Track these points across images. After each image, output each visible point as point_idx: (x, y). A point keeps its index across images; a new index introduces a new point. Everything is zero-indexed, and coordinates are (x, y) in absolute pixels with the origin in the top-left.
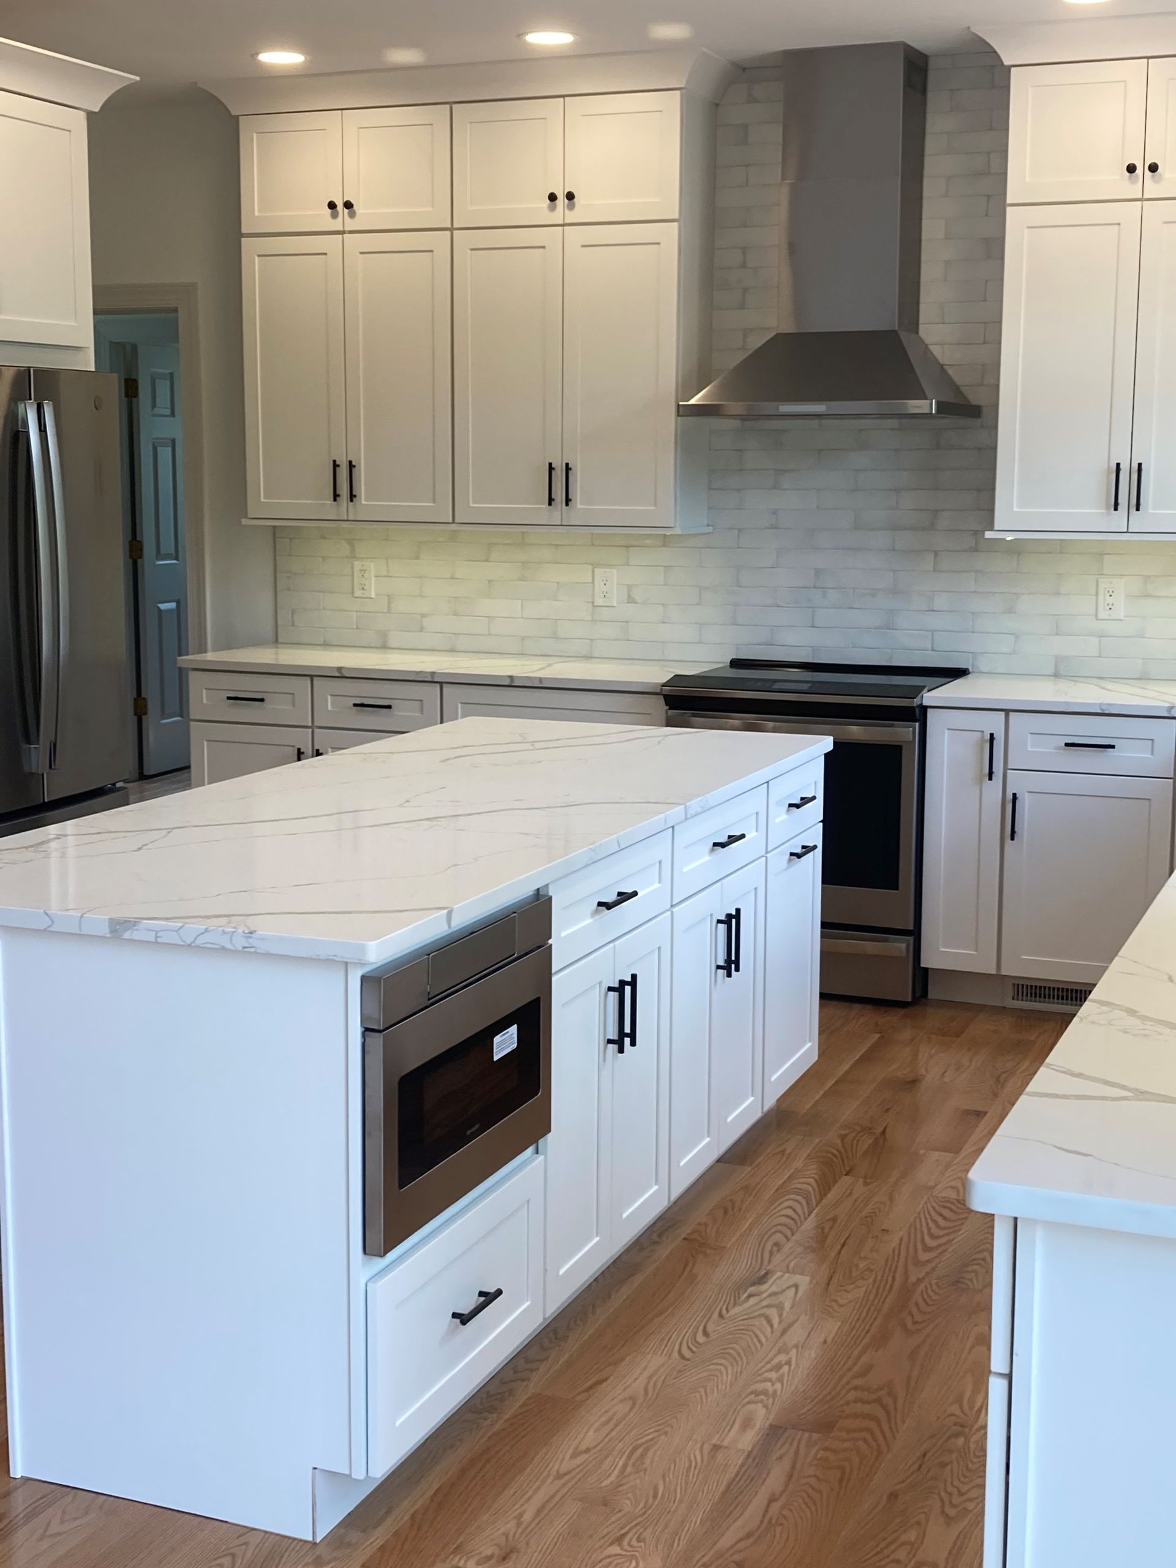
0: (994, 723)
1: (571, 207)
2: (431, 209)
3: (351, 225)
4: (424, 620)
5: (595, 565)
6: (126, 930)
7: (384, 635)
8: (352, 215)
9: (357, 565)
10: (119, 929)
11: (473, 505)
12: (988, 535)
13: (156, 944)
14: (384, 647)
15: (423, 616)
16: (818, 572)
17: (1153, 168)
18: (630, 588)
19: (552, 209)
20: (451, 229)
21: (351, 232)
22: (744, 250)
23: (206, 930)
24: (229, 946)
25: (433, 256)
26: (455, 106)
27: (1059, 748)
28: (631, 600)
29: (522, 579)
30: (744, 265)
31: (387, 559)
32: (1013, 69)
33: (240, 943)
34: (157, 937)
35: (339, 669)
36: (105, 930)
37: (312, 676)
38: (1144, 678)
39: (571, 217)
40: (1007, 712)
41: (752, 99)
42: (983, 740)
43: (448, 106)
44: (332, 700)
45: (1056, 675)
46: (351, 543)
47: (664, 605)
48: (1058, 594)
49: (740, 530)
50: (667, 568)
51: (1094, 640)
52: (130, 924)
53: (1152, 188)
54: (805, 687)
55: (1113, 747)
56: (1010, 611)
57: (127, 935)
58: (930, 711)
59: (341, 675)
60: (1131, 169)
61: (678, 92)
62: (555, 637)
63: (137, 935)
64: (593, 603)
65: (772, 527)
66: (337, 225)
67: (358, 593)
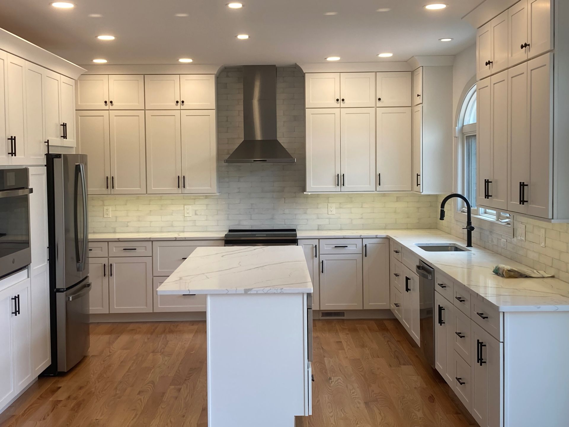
0: (316, 242)
1: (183, 105)
2: (138, 104)
3: (111, 108)
4: (128, 223)
5: (184, 205)
6: (249, 291)
7: (115, 228)
8: (112, 105)
9: (105, 208)
10: (247, 292)
11: (153, 188)
12: (305, 193)
13: (257, 294)
14: (115, 232)
15: (128, 222)
16: (252, 204)
17: (343, 100)
18: (196, 211)
19: (177, 105)
20: (145, 110)
21: (111, 110)
22: (227, 117)
23: (270, 289)
24: (276, 292)
25: (139, 118)
26: (145, 76)
27: (333, 248)
28: (196, 214)
29: (161, 210)
30: (227, 121)
31: (115, 205)
32: (306, 74)
33: (279, 291)
34: (257, 292)
35: (118, 239)
36: (243, 292)
37: (108, 241)
38: (341, 229)
39: (182, 107)
40: (319, 239)
41: (227, 76)
42: (313, 247)
43: (143, 75)
44: (115, 249)
45: (318, 230)
46: (103, 201)
47: (206, 215)
48: (318, 208)
49: (229, 193)
50: (207, 205)
51: (328, 220)
52: (250, 290)
53: (342, 105)
54: (265, 235)
55: (347, 247)
56: (305, 213)
57: (249, 293)
58: (299, 240)
59: (119, 240)
60: (338, 100)
61: (214, 75)
62: (172, 226)
63: (251, 292)
64: (184, 216)
65: (238, 192)
66: (107, 108)
67: (105, 216)
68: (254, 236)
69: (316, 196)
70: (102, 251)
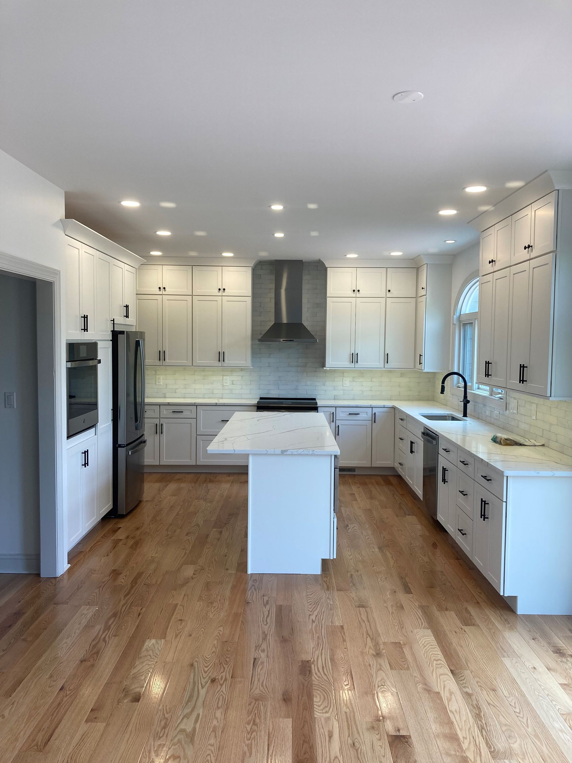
0: (333, 410)
1: (224, 292)
2: (186, 290)
3: (164, 293)
4: (176, 390)
5: (223, 376)
6: (285, 452)
7: (165, 394)
8: (165, 291)
9: (157, 376)
10: (283, 453)
11: (197, 362)
12: (324, 368)
13: (292, 455)
14: (165, 397)
15: (176, 389)
16: (279, 377)
17: (359, 291)
18: (232, 381)
19: (219, 292)
20: (192, 295)
21: (164, 295)
22: (261, 303)
23: (303, 451)
24: (308, 454)
25: (187, 302)
26: (193, 266)
27: (347, 415)
28: (233, 384)
29: (204, 379)
30: (260, 306)
31: (166, 375)
32: (328, 268)
33: (311, 453)
34: (292, 453)
35: (168, 403)
36: (280, 453)
37: (160, 405)
38: (354, 399)
39: (224, 294)
40: (336, 407)
41: (262, 269)
42: (330, 414)
43: (191, 266)
44: (166, 411)
45: (334, 399)
46: (155, 371)
47: (241, 385)
48: (334, 381)
49: (260, 367)
50: (242, 376)
51: (342, 391)
52: (286, 451)
53: (358, 295)
54: (291, 403)
55: (359, 414)
56: (324, 385)
57: (285, 453)
58: (319, 407)
59: (169, 404)
60: (354, 291)
61: (251, 268)
62: (213, 393)
63: (287, 453)
64: (223, 385)
65: (269, 366)
66: (161, 293)
67: (157, 384)
68: (282, 403)
69: (333, 371)
70: (154, 413)
